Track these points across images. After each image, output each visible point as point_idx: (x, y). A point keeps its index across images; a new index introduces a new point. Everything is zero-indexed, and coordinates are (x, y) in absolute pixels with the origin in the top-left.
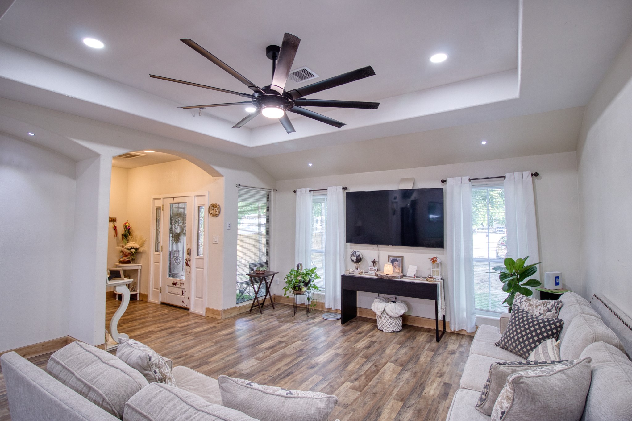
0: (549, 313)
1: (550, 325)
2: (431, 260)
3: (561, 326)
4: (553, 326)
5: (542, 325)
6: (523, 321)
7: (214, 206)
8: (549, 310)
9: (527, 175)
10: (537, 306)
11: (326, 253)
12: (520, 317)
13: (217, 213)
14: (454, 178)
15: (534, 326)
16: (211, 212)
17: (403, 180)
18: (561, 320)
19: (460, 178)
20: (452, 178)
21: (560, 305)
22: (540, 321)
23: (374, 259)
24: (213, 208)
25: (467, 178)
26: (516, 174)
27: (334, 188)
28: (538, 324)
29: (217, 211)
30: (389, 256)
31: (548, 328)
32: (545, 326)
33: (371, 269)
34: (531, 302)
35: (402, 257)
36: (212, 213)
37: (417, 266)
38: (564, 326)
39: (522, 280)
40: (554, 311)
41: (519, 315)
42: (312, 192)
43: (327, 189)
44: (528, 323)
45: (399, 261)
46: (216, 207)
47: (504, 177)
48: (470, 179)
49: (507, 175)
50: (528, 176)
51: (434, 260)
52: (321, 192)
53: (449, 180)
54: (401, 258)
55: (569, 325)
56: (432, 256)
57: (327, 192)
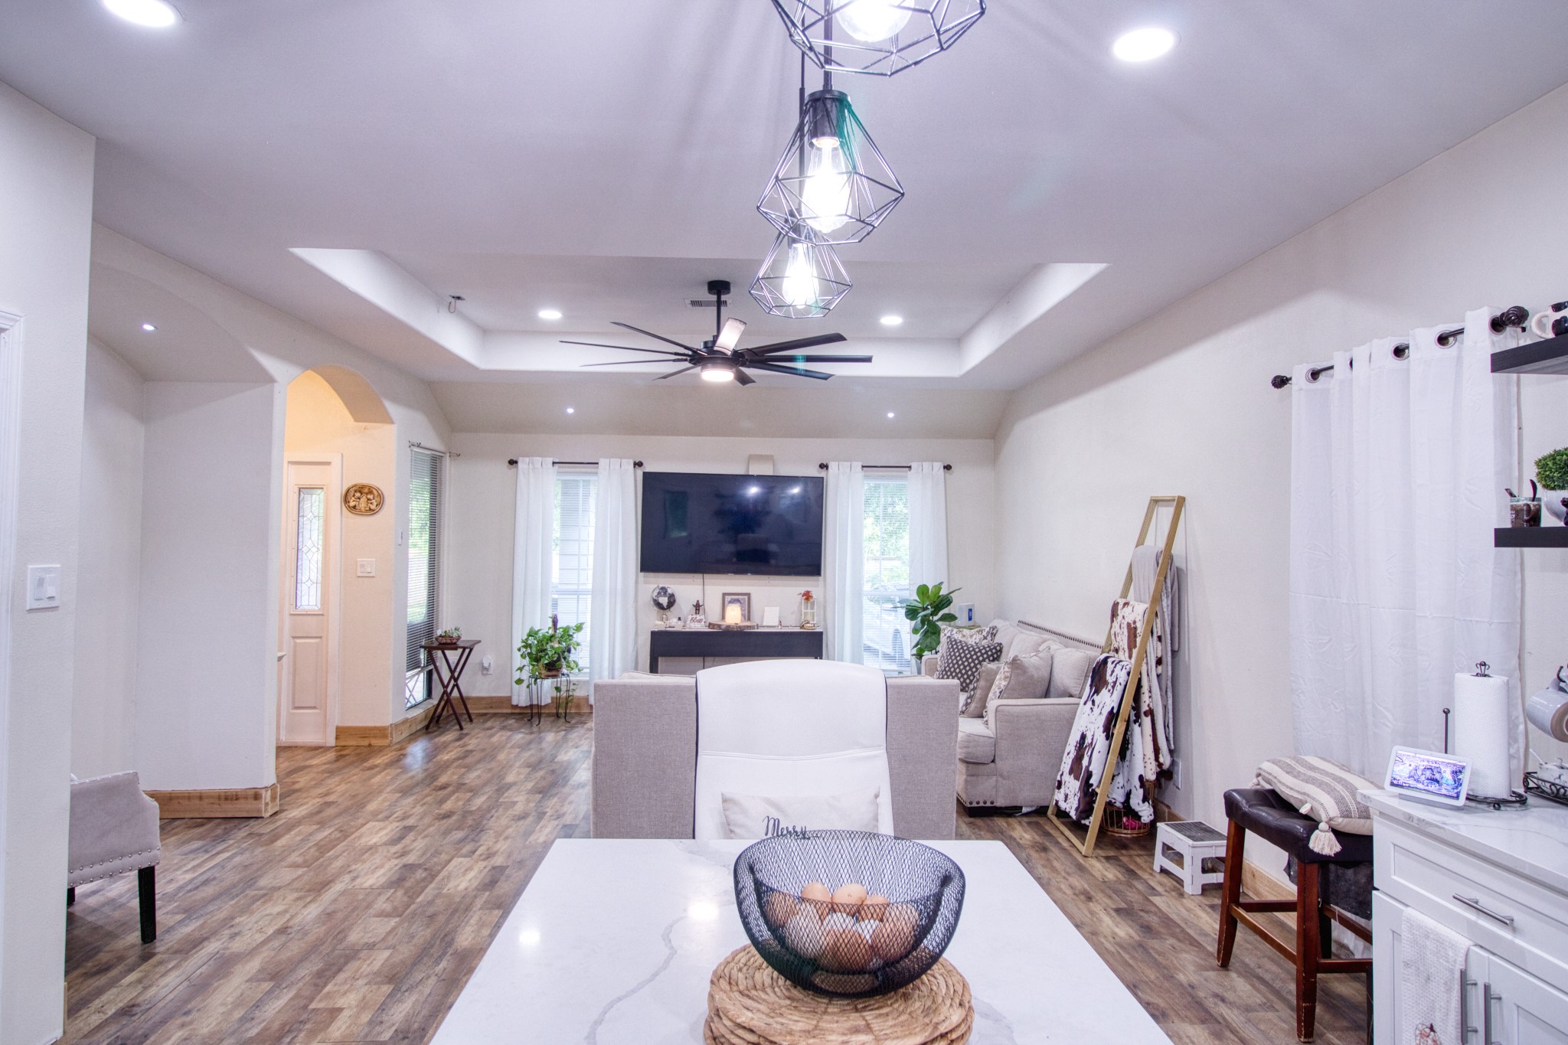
0: (985, 641)
1: (991, 650)
2: (803, 596)
3: (1001, 651)
4: (994, 651)
5: (983, 651)
6: (964, 651)
7: (362, 490)
8: (985, 638)
9: (938, 466)
10: (971, 636)
11: (595, 593)
12: (960, 647)
13: (373, 507)
14: (841, 463)
15: (976, 653)
16: (352, 504)
17: (752, 458)
18: (1001, 644)
19: (849, 463)
20: (837, 463)
21: (994, 631)
22: (981, 648)
23: (698, 601)
24: (358, 495)
25: (860, 464)
26: (926, 464)
27: (615, 462)
28: (980, 651)
29: (374, 501)
30: (724, 595)
31: (990, 653)
32: (986, 652)
33: (692, 618)
34: (964, 633)
35: (748, 595)
36: (354, 507)
37: (778, 608)
38: (1004, 650)
39: (936, 615)
40: (989, 638)
41: (957, 647)
42: (557, 466)
43: (597, 463)
44: (970, 652)
45: (742, 601)
46: (371, 492)
47: (910, 467)
48: (863, 467)
49: (914, 465)
50: (939, 469)
51: (807, 596)
52: (576, 468)
53: (833, 466)
54: (746, 597)
55: (1010, 646)
56: (803, 590)
57: (598, 468)
